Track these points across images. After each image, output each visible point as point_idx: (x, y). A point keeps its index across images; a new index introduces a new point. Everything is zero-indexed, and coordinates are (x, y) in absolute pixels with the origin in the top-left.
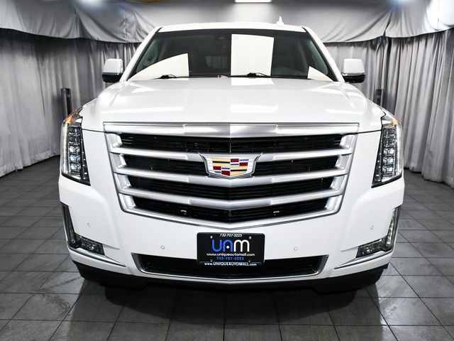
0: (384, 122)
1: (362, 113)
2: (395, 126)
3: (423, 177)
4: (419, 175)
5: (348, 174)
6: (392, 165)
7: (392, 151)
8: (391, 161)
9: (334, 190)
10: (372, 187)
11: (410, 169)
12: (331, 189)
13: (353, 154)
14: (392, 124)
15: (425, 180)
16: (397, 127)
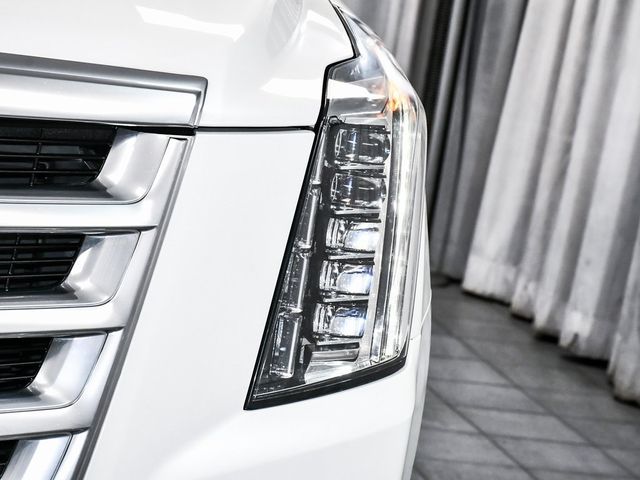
0: (339, 90)
1: (235, 31)
2: (396, 115)
3: (611, 383)
4: (592, 372)
5: (128, 327)
6: (359, 306)
7: (366, 239)
8: (358, 283)
9: (52, 405)
10: (251, 404)
11: (565, 341)
12: (34, 396)
13: (160, 228)
14: (382, 105)
15: (618, 399)
16: (405, 124)
